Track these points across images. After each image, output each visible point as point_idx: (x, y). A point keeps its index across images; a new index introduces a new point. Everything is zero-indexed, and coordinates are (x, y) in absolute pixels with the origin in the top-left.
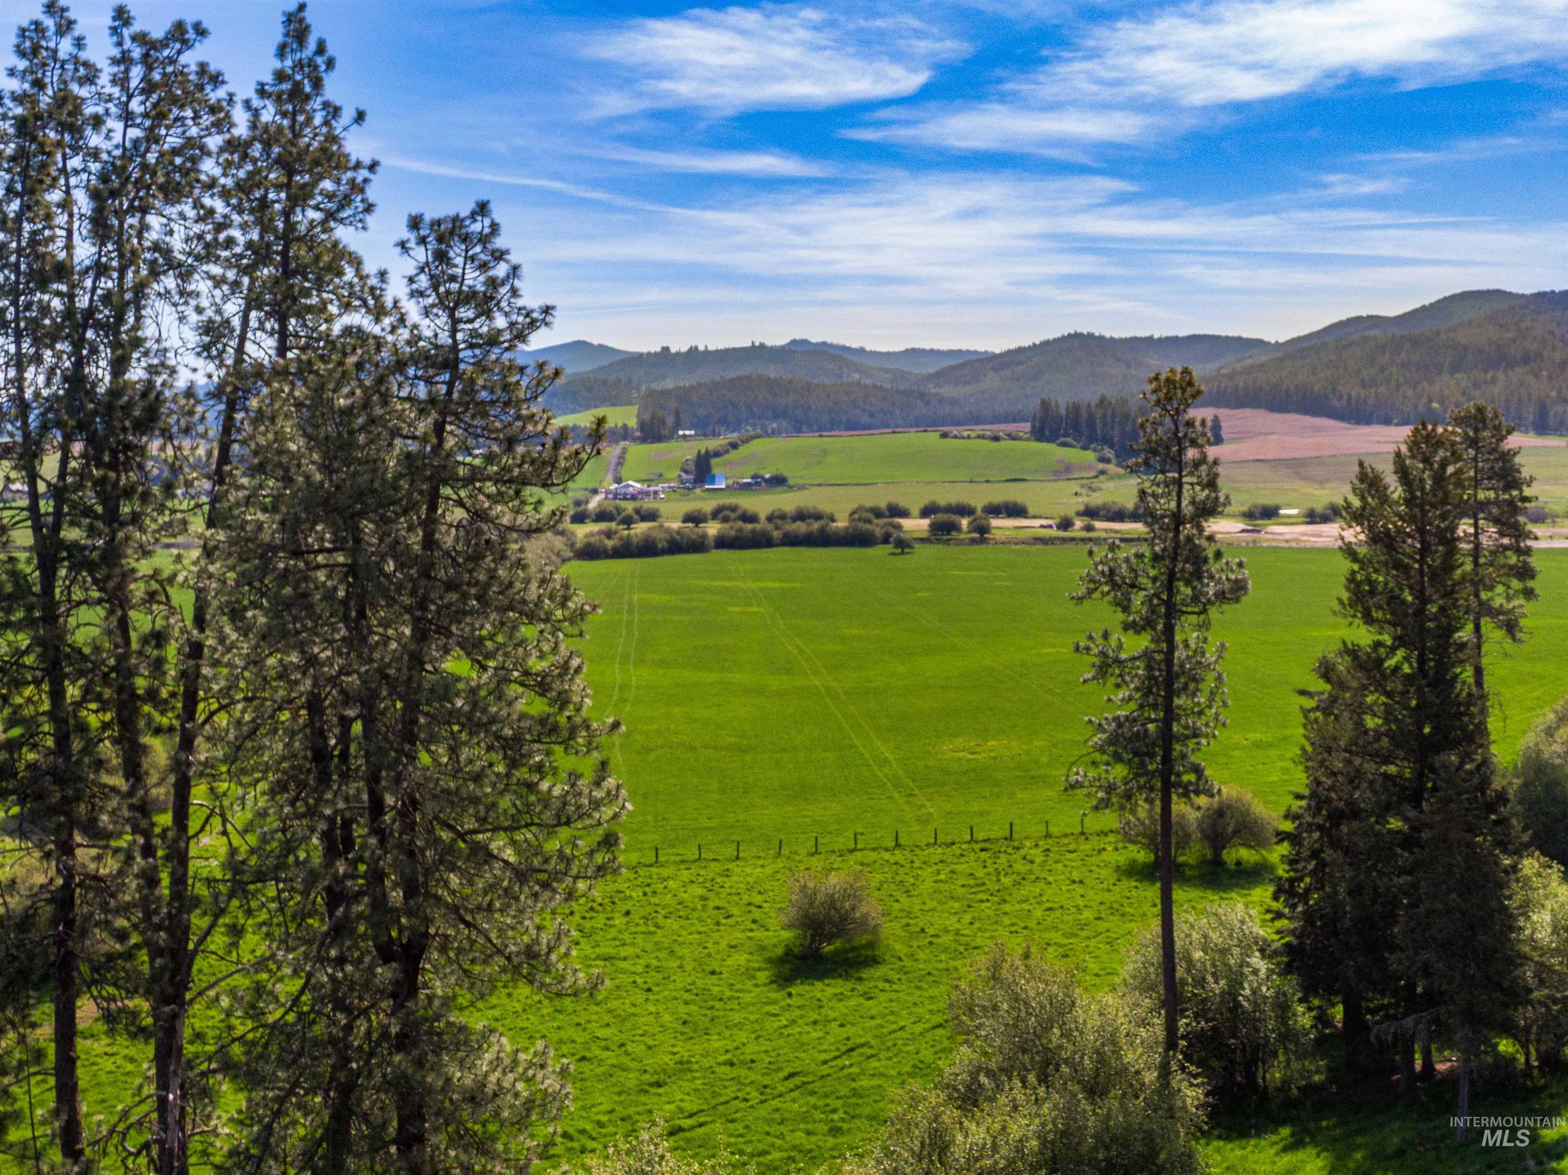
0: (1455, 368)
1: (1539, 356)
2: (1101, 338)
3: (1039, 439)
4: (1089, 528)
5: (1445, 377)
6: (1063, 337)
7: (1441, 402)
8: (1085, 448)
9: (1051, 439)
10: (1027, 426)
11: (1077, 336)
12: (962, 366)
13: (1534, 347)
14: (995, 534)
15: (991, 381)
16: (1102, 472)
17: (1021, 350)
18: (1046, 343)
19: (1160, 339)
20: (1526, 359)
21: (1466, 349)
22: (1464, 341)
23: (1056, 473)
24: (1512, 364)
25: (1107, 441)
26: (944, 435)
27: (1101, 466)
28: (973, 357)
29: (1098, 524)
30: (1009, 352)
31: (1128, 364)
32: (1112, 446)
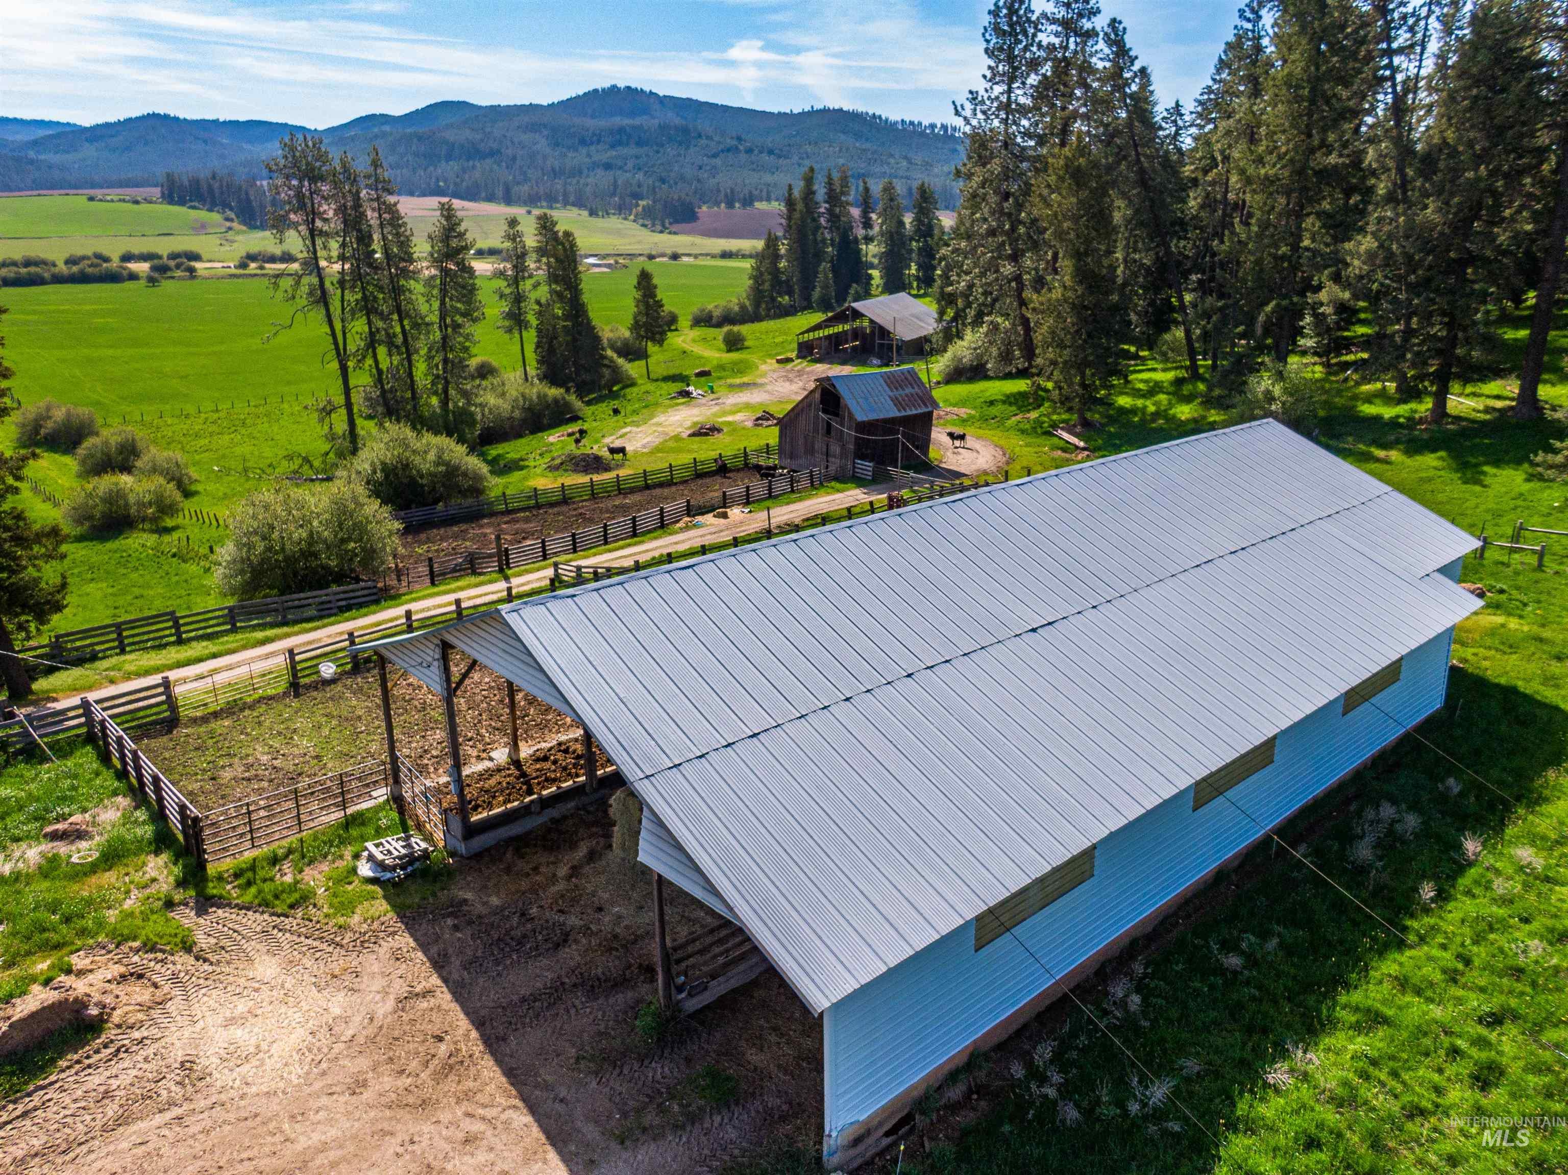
0: (449, 157)
1: (499, 152)
2: (176, 119)
3: (171, 202)
4: (262, 268)
5: (443, 163)
6: (143, 117)
7: (445, 181)
8: (210, 210)
9: (182, 202)
10: (156, 192)
11: (155, 116)
12: (58, 136)
13: (495, 146)
14: (200, 273)
15: (89, 151)
16: (230, 229)
17: (107, 125)
18: (129, 121)
19: (225, 122)
20: (492, 153)
21: (453, 145)
22: (452, 139)
23: (194, 229)
24: (483, 156)
25: (225, 205)
26: (91, 199)
27: (228, 224)
28: (68, 129)
29: (267, 265)
30: (97, 127)
31: (205, 142)
32: (231, 209)
